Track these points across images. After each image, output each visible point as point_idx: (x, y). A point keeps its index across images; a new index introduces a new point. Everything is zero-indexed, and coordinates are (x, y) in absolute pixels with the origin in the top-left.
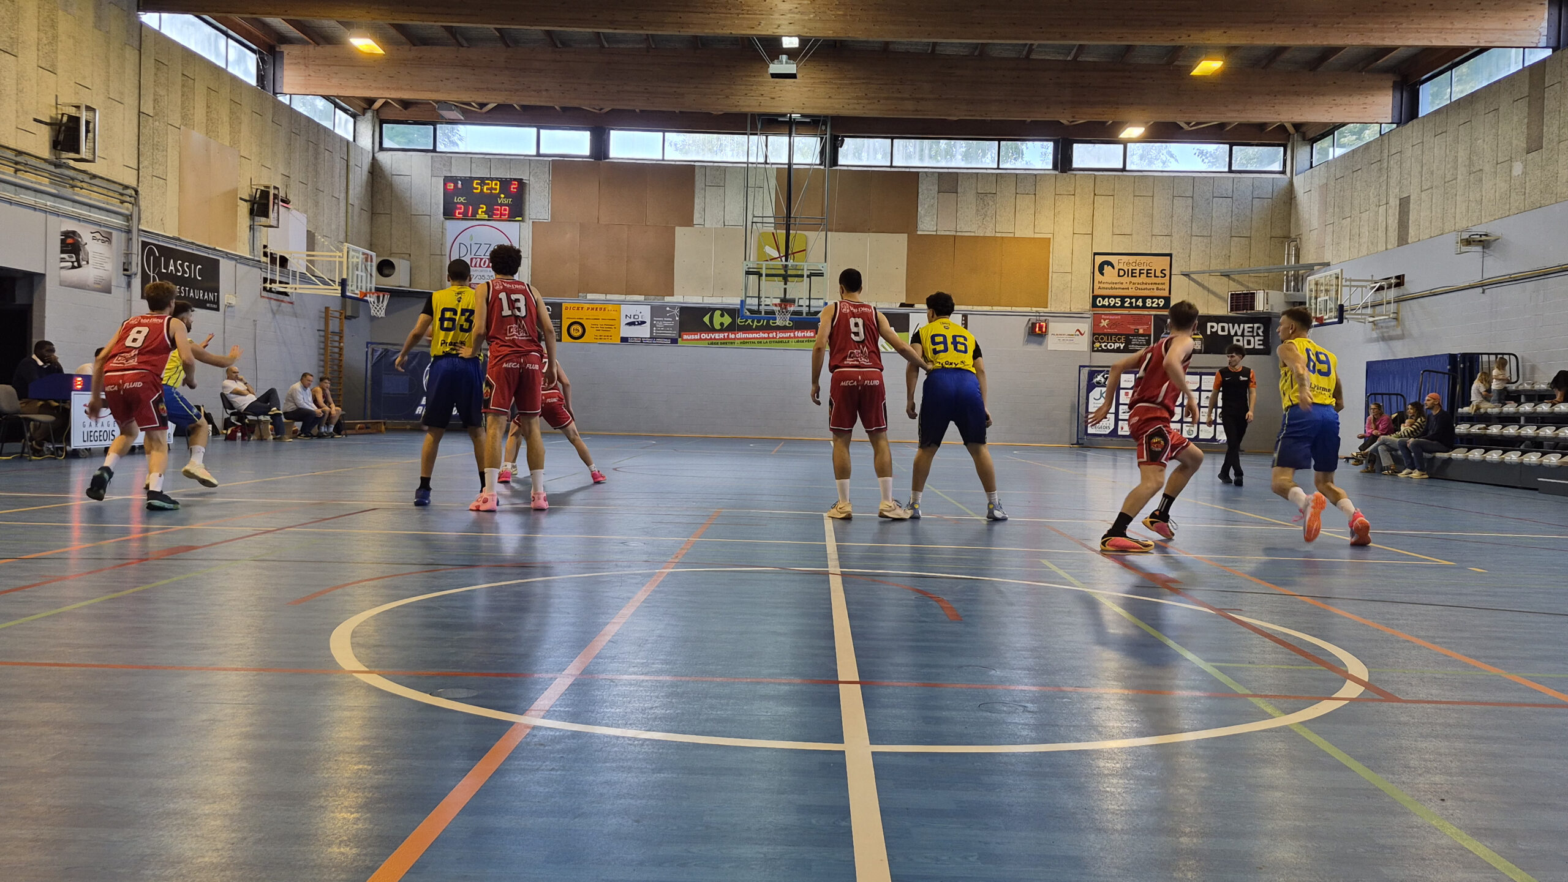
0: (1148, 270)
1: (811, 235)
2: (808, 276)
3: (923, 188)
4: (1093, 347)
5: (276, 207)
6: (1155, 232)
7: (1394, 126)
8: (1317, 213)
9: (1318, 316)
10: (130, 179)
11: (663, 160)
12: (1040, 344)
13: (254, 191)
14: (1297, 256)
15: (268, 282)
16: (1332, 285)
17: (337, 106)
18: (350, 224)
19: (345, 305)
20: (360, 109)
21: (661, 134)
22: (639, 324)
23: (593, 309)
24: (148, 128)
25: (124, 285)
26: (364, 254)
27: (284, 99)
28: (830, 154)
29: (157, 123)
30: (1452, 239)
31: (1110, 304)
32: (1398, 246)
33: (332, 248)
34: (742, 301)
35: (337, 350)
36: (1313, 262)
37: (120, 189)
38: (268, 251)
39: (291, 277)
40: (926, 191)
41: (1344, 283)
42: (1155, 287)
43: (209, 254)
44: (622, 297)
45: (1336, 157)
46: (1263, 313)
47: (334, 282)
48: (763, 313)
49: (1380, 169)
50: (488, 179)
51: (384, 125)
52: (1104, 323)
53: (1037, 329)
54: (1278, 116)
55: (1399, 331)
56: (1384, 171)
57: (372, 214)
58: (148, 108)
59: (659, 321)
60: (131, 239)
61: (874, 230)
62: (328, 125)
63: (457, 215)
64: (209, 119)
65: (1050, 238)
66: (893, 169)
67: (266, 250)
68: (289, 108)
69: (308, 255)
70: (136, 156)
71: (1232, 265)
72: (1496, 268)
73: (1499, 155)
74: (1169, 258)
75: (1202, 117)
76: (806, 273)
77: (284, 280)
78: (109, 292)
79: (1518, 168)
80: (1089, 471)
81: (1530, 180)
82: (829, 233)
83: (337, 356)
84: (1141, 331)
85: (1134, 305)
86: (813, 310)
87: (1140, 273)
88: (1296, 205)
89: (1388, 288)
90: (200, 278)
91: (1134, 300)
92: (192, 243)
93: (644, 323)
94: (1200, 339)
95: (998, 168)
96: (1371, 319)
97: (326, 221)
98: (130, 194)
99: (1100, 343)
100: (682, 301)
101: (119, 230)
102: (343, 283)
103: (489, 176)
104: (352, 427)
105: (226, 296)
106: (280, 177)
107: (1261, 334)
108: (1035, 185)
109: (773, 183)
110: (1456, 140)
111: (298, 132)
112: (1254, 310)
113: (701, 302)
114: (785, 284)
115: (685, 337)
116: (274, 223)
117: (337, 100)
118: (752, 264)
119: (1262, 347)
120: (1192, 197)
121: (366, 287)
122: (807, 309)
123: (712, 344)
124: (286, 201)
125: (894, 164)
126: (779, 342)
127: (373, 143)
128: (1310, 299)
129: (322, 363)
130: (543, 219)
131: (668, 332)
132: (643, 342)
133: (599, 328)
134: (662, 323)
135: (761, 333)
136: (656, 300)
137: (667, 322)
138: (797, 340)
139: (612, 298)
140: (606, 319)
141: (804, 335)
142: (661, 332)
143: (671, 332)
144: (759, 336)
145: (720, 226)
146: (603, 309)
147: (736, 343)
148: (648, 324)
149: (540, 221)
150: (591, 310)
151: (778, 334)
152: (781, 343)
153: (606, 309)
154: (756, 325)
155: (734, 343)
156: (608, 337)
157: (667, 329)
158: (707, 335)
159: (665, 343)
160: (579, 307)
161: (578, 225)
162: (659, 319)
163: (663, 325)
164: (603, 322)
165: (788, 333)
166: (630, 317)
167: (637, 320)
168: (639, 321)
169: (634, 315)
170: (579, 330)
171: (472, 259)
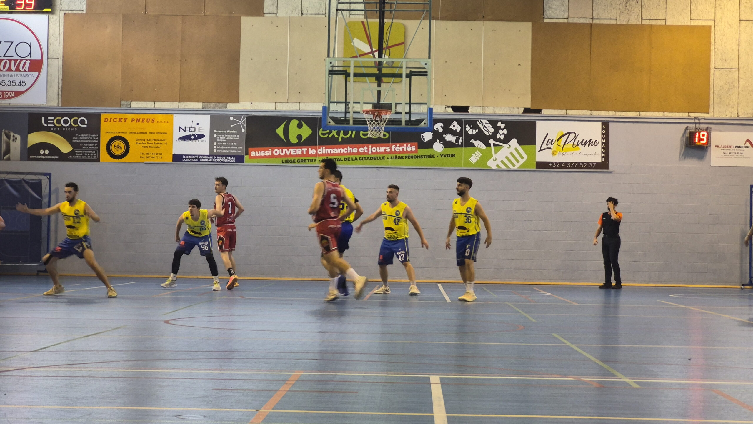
1: (412, 25)
2: (408, 76)
12: (701, 158)
22: (196, 138)
23: (138, 120)
34: (324, 108)
44: (174, 105)
48: (351, 122)
53: (697, 140)
59: (221, 134)
61: (490, 17)
65: (710, 27)
76: (404, 72)
82: (433, 22)
86: (414, 117)
100: (249, 108)
113: (273, 109)
114: (379, 86)
115: (253, 154)
118: (337, 62)
122: (407, 117)
123: (287, 162)
126: (371, 159)
130: (77, 9)
131: (231, 148)
132: (201, 160)
133: (145, 144)
134: (225, 136)
135: (349, 147)
136: (217, 108)
137: (231, 136)
138: (395, 156)
139: (162, 107)
140: (154, 133)
141: (403, 149)
142: (222, 147)
143: (236, 148)
144: (346, 151)
145: (297, 15)
146: (151, 121)
147: (317, 161)
148: (207, 138)
149: (74, 12)
150: (137, 122)
151: (370, 149)
152: (374, 159)
153: (154, 120)
154: (342, 137)
155: (315, 160)
156: (157, 156)
157: (230, 144)
158: (281, 150)
159: (228, 162)
160: (122, 119)
161: (121, 17)
162: (221, 132)
163: (225, 139)
164: (152, 137)
165: (383, 148)
166: (184, 129)
167: (194, 133)
168: (197, 134)
169: (190, 128)
170: (121, 147)
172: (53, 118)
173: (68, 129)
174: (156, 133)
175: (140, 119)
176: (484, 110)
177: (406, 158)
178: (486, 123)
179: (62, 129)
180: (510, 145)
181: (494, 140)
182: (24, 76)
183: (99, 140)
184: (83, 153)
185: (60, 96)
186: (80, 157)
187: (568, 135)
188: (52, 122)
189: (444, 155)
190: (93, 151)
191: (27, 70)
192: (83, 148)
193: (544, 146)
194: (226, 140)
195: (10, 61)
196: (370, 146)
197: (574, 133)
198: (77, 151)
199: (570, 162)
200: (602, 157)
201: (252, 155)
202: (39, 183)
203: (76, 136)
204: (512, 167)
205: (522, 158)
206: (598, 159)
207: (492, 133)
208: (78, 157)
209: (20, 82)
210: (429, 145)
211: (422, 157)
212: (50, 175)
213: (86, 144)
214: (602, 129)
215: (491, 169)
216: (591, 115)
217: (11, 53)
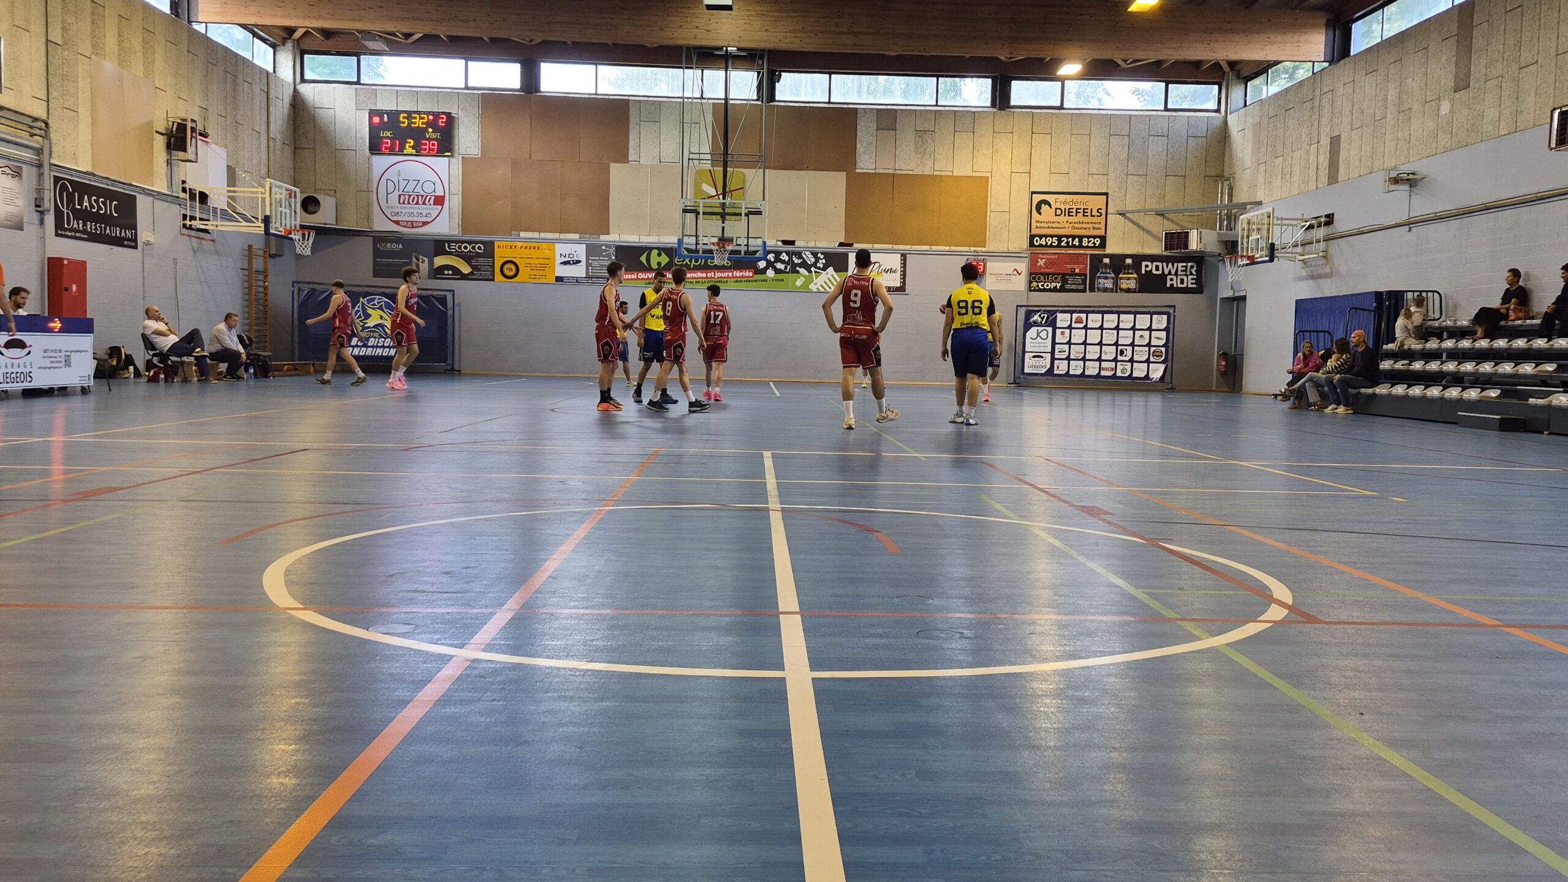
0: (1084, 209)
1: (749, 173)
2: (747, 215)
3: (861, 125)
4: (1030, 287)
5: (194, 141)
6: (1092, 171)
7: (1327, 64)
8: (1250, 151)
9: (1250, 254)
10: (39, 111)
11: (596, 94)
13: (171, 124)
14: (1231, 196)
15: (188, 218)
16: (1264, 224)
17: (255, 35)
18: (272, 158)
19: (269, 245)
20: (281, 39)
21: (594, 66)
22: (574, 263)
23: (526, 248)
24: (57, 57)
25: (37, 222)
26: (287, 190)
27: (200, 28)
28: (767, 89)
29: (66, 52)
30: (1381, 178)
31: (1047, 243)
32: (1328, 185)
33: (253, 183)
34: (679, 240)
35: (261, 289)
36: (1245, 201)
37: (29, 121)
38: (187, 186)
39: (211, 214)
40: (864, 129)
41: (1275, 222)
42: (1091, 226)
43: (124, 189)
44: (556, 236)
45: (1269, 95)
46: (1196, 252)
47: (257, 219)
48: (701, 252)
49: (1312, 108)
50: (415, 112)
51: (306, 56)
52: (1041, 263)
54: (1214, 54)
55: (1327, 270)
56: (1317, 110)
57: (295, 148)
58: (56, 36)
59: (595, 260)
60: (42, 174)
61: (812, 167)
62: (247, 55)
63: (384, 149)
64: (121, 48)
65: (988, 177)
66: (831, 106)
67: (184, 185)
68: (205, 37)
69: (229, 191)
70: (45, 87)
71: (1167, 204)
72: (1422, 206)
73: (1428, 94)
74: (1105, 197)
75: (1139, 54)
76: (743, 211)
77: (204, 216)
78: (22, 229)
79: (1445, 108)
80: (1026, 409)
81: (1457, 119)
82: (766, 170)
83: (262, 295)
84: (1077, 271)
85: (1071, 244)
86: (751, 249)
87: (1077, 212)
88: (1230, 144)
89: (1317, 227)
90: (116, 215)
91: (1070, 239)
92: (107, 178)
93: (580, 262)
94: (1135, 278)
95: (937, 105)
96: (1301, 258)
97: (246, 157)
98: (40, 126)
99: (1037, 282)
100: (618, 239)
101: (30, 164)
102: (267, 220)
103: (416, 110)
104: (279, 369)
105: (144, 234)
106: (198, 109)
107: (1194, 273)
108: (974, 122)
109: (709, 118)
110: (1387, 78)
111: (214, 62)
112: (1187, 249)
113: (637, 240)
114: (723, 222)
116: (192, 157)
117: (255, 29)
118: (689, 203)
119: (1194, 286)
120: (1129, 136)
121: (291, 224)
122: (746, 247)
124: (204, 135)
125: (832, 101)
127: (294, 74)
128: (1243, 238)
129: (246, 303)
130: (473, 154)
132: (579, 281)
133: (533, 267)
135: (699, 273)
136: (591, 238)
138: (737, 280)
139: (546, 237)
140: (540, 258)
141: (743, 275)
145: (655, 163)
146: (536, 248)
148: (584, 263)
149: (470, 156)
151: (716, 274)
153: (540, 248)
156: (542, 277)
158: (642, 274)
160: (512, 246)
161: (510, 161)
162: (595, 258)
164: (537, 261)
165: (725, 273)
166: (565, 256)
167: (573, 259)
168: (575, 260)
169: (569, 254)
170: (512, 269)
171: (400, 196)
172: (454, 244)
175: (527, 246)
176: (807, 243)
177: (745, 281)
178: (809, 254)
180: (827, 272)
181: (815, 268)
182: (429, 209)
183: (494, 263)
184: (480, 274)
185: (460, 226)
186: (478, 277)
188: (454, 247)
189: (775, 279)
190: (489, 272)
191: (432, 204)
192: (481, 269)
195: (418, 196)
196: (716, 272)
198: (476, 272)
200: (902, 282)
202: (445, 298)
203: (474, 260)
206: (898, 285)
207: (813, 262)
208: (476, 276)
209: (426, 214)
210: (763, 271)
211: (757, 281)
212: (453, 291)
213: (483, 266)
214: (902, 259)
215: (812, 291)
216: (896, 248)
217: (418, 189)
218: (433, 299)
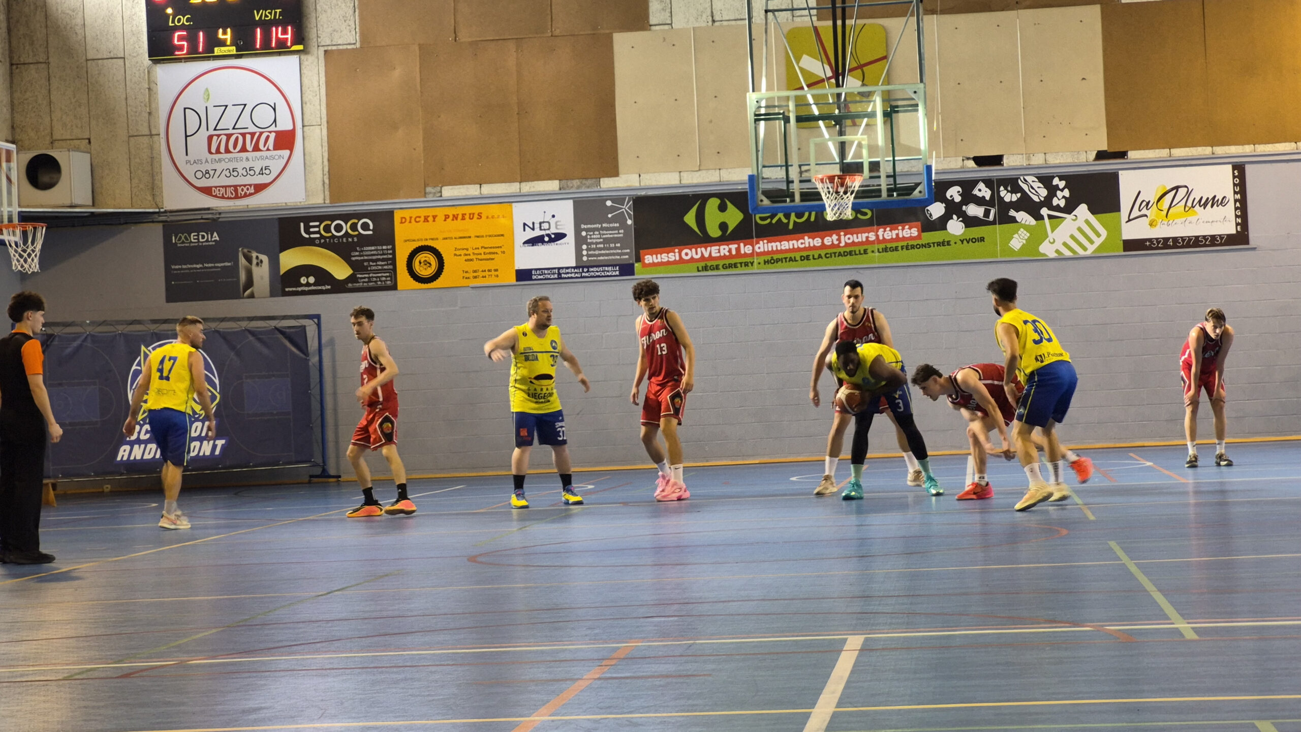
22: (552, 241)
23: (455, 217)
34: (754, 175)
44: (514, 188)
48: (797, 197)
57: (12, 65)
59: (594, 230)
61: (1028, 3)
63: (176, 51)
86: (902, 182)
93: (560, 236)
100: (637, 185)
113: (677, 182)
115: (649, 259)
122: (891, 180)
123: (705, 268)
126: (845, 254)
130: (345, 43)
131: (612, 251)
132: (563, 275)
133: (469, 255)
134: (600, 234)
135: (806, 238)
136: (584, 187)
137: (611, 232)
138: (884, 247)
139: (492, 192)
140: (483, 236)
141: (897, 235)
142: (597, 252)
143: (620, 251)
144: (802, 244)
145: (704, 25)
146: (476, 216)
147: (755, 264)
148: (570, 239)
149: (341, 47)
150: (453, 220)
151: (842, 237)
152: (851, 255)
153: (482, 215)
154: (795, 222)
155: (752, 264)
156: (490, 273)
157: (609, 246)
158: (694, 250)
159: (608, 276)
160: (428, 216)
161: (416, 48)
162: (593, 226)
163: (601, 238)
164: (479, 243)
165: (863, 234)
166: (531, 226)
167: (548, 232)
168: (553, 234)
169: (540, 223)
170: (430, 264)
171: (210, 138)
172: (317, 223)
173: (342, 240)
174: (486, 236)
175: (458, 215)
176: (1029, 159)
177: (902, 249)
178: (1033, 181)
179: (334, 241)
180: (1076, 216)
181: (1049, 209)
182: (267, 158)
183: (394, 254)
184: (369, 278)
185: (327, 187)
186: (365, 284)
187: (1175, 191)
188: (317, 229)
189: (966, 240)
190: (384, 273)
191: (271, 148)
192: (369, 269)
193: (1136, 213)
194: (602, 240)
195: (244, 135)
196: (842, 233)
197: (1186, 187)
198: (360, 274)
199: (1182, 237)
200: (1237, 224)
201: (646, 262)
202: (302, 332)
203: (357, 251)
204: (1081, 252)
205: (1099, 235)
206: (1230, 228)
207: (1045, 198)
208: (361, 284)
209: (262, 169)
210: (941, 224)
211: (930, 246)
212: (318, 317)
213: (373, 262)
214: (1234, 177)
215: (1047, 258)
216: (1213, 154)
217: (245, 122)
218: (280, 336)
